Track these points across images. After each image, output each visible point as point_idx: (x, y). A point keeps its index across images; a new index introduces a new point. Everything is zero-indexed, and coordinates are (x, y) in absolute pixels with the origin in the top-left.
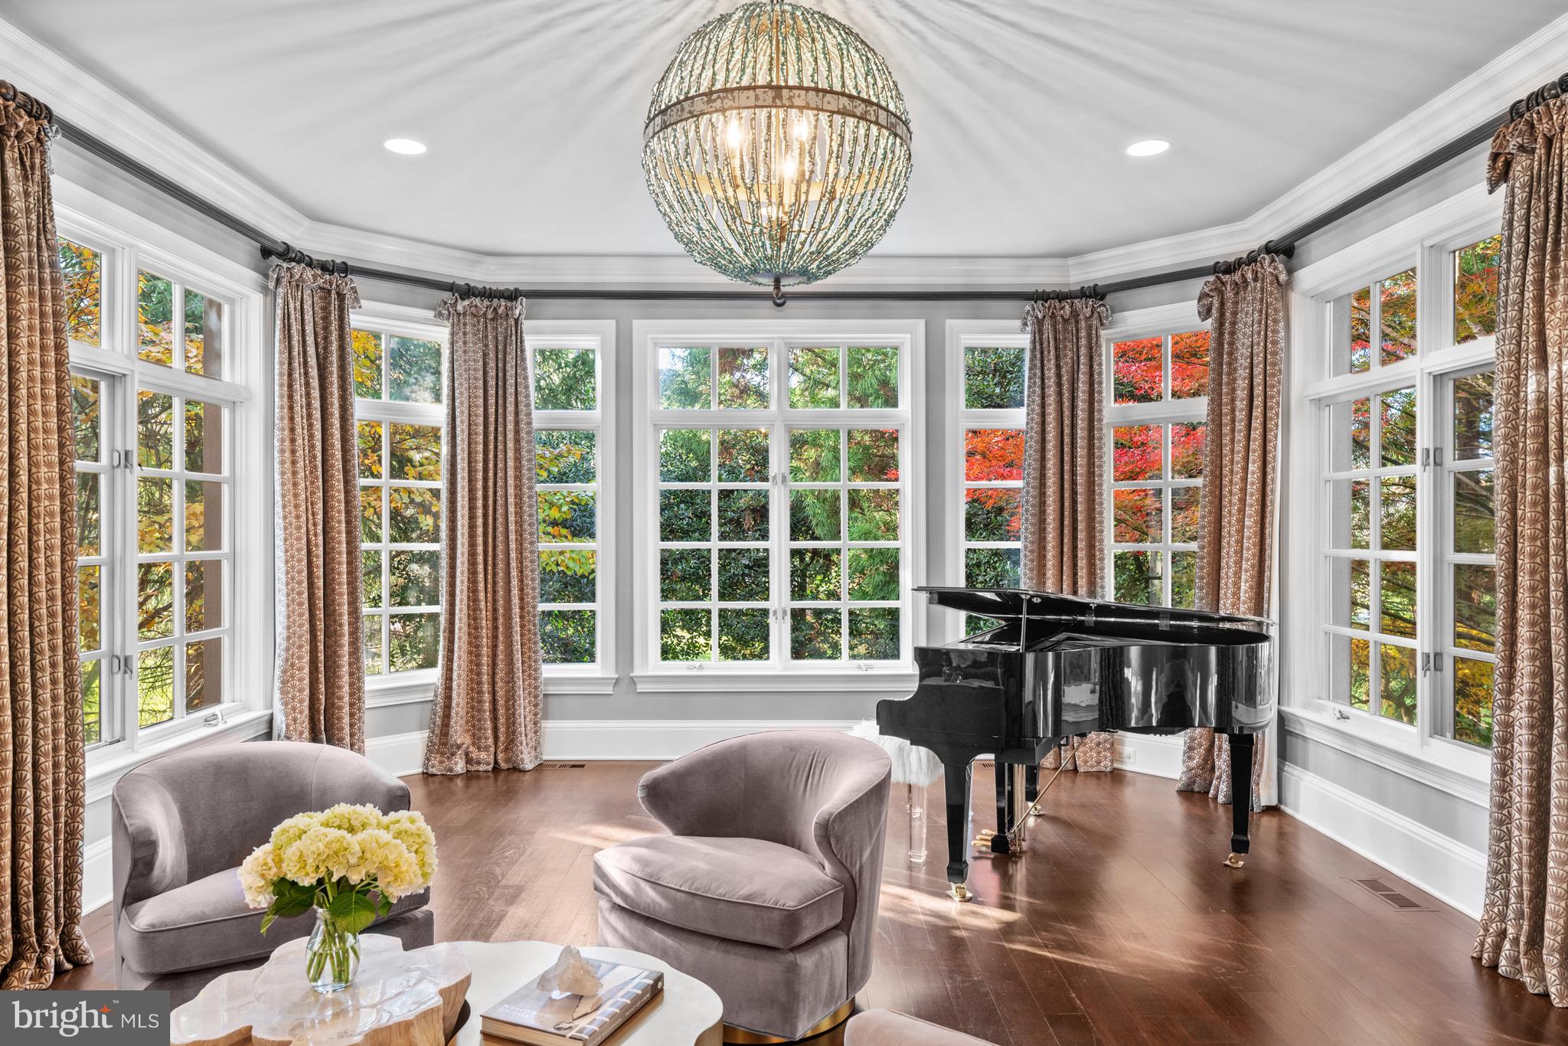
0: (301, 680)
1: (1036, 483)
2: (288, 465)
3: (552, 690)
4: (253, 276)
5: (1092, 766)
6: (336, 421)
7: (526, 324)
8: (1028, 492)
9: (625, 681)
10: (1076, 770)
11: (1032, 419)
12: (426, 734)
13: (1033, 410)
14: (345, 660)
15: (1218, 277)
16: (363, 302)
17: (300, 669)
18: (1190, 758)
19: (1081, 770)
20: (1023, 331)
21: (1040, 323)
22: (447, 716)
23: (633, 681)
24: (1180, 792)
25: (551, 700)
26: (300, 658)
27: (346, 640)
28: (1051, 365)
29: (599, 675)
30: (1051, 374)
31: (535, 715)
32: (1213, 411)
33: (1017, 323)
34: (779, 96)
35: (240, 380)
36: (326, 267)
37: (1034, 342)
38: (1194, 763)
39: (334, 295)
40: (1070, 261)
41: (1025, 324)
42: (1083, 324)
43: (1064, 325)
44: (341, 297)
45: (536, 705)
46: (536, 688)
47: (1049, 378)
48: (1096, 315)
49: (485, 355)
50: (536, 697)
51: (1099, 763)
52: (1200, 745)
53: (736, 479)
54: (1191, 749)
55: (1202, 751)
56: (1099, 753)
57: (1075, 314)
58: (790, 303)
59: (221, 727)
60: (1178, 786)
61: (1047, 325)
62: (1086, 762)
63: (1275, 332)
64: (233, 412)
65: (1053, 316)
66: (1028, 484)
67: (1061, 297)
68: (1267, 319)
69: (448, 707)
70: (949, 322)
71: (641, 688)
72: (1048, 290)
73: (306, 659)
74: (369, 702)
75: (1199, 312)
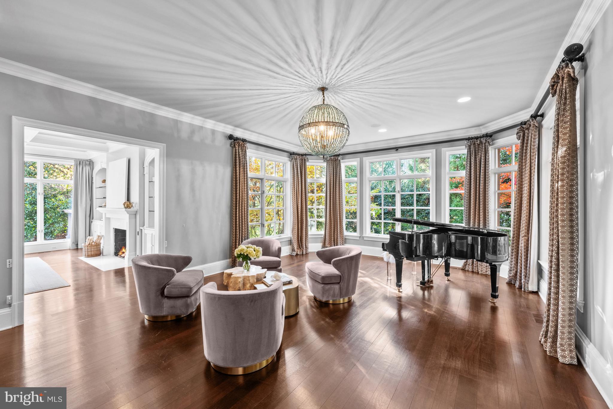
0: (295, 231)
1: (468, 191)
2: (293, 192)
3: (347, 238)
4: (287, 159)
5: (484, 272)
6: (303, 184)
7: (341, 161)
8: (465, 194)
9: (361, 237)
10: (478, 273)
11: (467, 173)
12: (322, 244)
13: (467, 171)
14: (304, 228)
15: (522, 127)
16: (309, 160)
17: (295, 229)
18: (510, 273)
19: (480, 273)
20: (466, 149)
21: (470, 146)
22: (325, 241)
23: (363, 237)
24: (507, 283)
25: (347, 240)
26: (295, 227)
27: (304, 224)
28: (473, 158)
29: (356, 235)
30: (473, 160)
31: (343, 242)
32: (519, 168)
33: (464, 147)
34: (309, 125)
35: (287, 177)
36: (302, 155)
37: (468, 152)
38: (511, 275)
39: (303, 160)
40: (481, 127)
41: (466, 147)
42: (483, 145)
43: (478, 146)
44: (305, 160)
45: (343, 240)
46: (343, 237)
47: (472, 161)
48: (487, 142)
49: (333, 168)
50: (343, 239)
51: (486, 272)
52: (514, 270)
53: (424, 191)
54: (510, 270)
55: (514, 272)
56: (487, 269)
57: (481, 142)
58: (399, 149)
59: (281, 237)
60: (507, 281)
61: (472, 147)
62: (482, 271)
63: (534, 142)
64: (286, 183)
65: (474, 144)
66: (465, 191)
67: (477, 138)
68: (531, 138)
69: (325, 239)
70: (443, 149)
71: (365, 239)
72: (473, 136)
73: (296, 227)
74: (309, 237)
75: (517, 138)
